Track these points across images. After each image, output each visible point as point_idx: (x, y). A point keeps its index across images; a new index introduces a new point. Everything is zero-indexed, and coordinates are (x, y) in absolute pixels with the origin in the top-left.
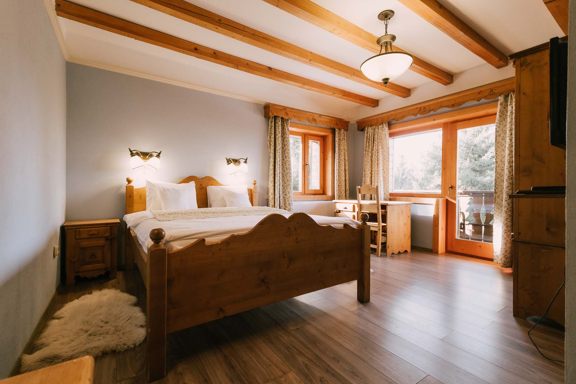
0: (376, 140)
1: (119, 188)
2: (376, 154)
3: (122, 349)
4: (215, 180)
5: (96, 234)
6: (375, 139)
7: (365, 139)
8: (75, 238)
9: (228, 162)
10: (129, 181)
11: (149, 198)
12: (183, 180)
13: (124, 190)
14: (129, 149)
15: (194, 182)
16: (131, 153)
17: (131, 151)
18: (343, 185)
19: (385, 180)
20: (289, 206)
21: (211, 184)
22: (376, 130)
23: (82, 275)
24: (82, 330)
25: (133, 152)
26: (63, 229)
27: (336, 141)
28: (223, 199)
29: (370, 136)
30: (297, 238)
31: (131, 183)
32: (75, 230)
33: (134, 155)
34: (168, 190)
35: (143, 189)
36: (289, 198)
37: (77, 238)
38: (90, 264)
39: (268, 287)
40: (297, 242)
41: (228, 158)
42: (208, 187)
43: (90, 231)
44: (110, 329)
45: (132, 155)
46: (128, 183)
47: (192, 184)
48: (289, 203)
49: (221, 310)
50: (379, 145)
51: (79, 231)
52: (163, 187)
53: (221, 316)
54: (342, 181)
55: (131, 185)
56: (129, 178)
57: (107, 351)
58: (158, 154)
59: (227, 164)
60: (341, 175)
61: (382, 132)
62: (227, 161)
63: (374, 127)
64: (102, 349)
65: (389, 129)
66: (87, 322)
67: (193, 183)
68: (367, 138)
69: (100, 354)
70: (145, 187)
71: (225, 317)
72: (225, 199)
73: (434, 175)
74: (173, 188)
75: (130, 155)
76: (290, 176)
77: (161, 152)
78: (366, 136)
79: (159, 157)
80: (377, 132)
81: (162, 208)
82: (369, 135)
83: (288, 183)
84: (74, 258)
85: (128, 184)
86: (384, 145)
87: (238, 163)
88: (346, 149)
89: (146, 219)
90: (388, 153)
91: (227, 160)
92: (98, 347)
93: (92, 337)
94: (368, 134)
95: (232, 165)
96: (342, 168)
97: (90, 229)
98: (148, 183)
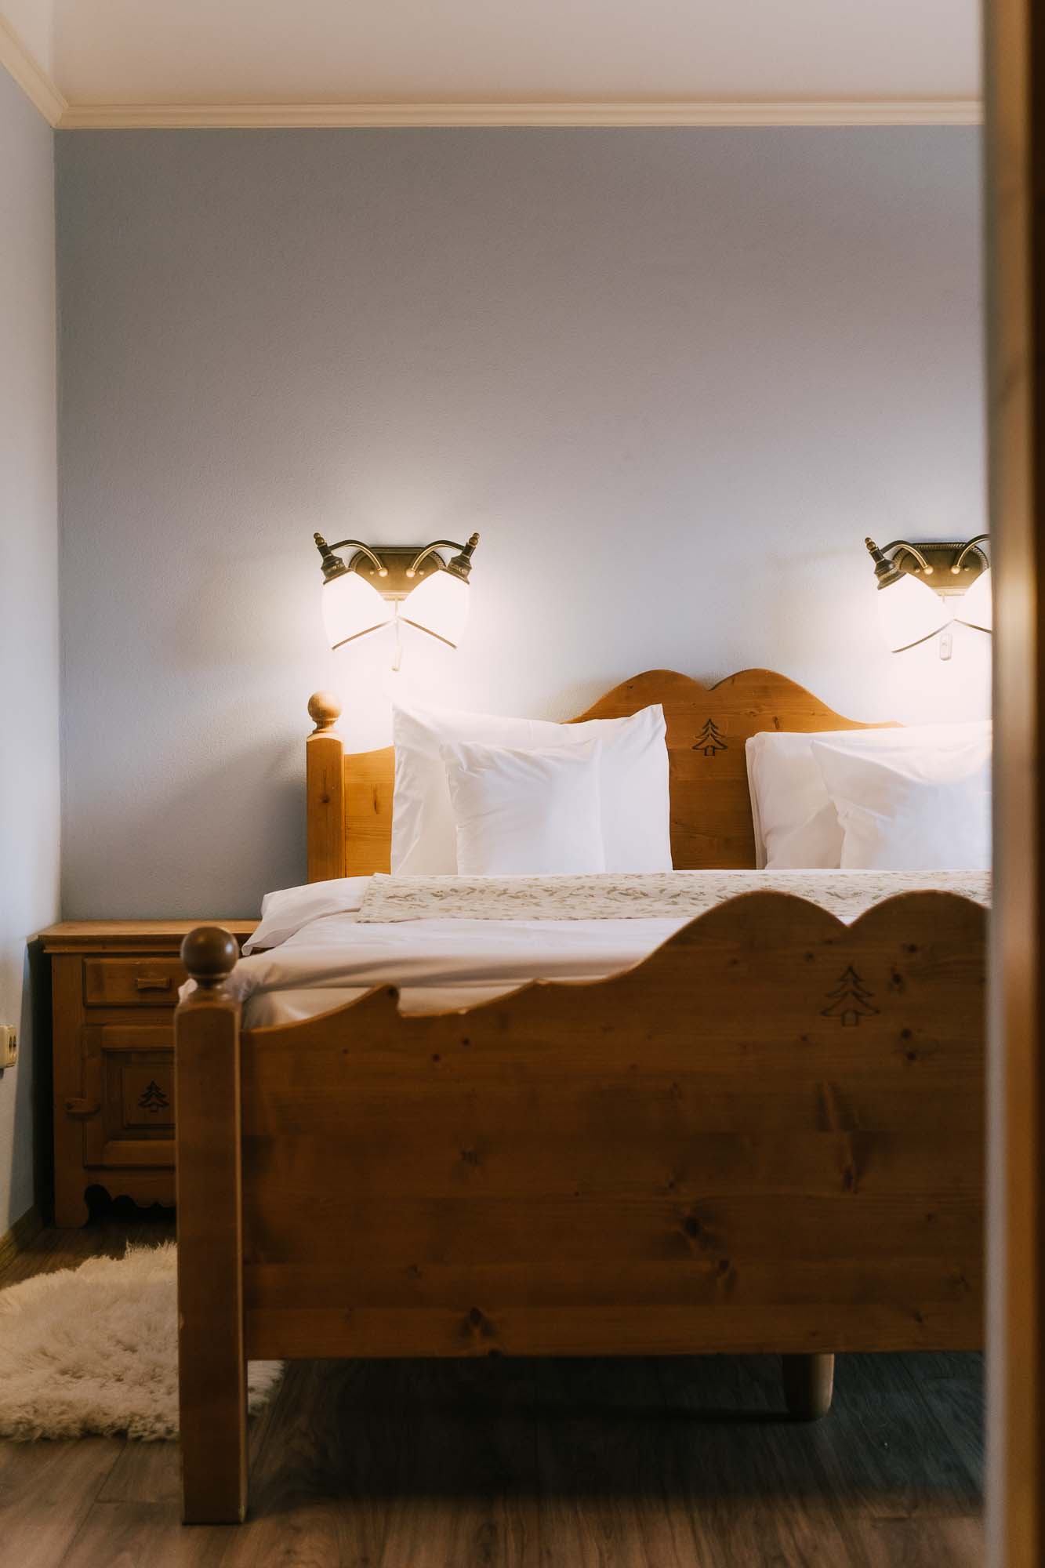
1: (282, 752)
3: (146, 1434)
4: (797, 691)
5: (164, 986)
8: (84, 998)
9: (882, 567)
10: (321, 716)
11: (406, 806)
12: (601, 702)
13: (298, 763)
14: (318, 539)
15: (658, 708)
16: (326, 560)
17: (324, 550)
21: (776, 719)
23: (116, 1185)
24: (45, 1354)
25: (335, 553)
26: (42, 953)
28: (828, 818)
30: (906, 1034)
31: (332, 722)
32: (84, 964)
33: (341, 571)
34: (491, 761)
35: (385, 758)
37: (91, 1000)
38: (146, 1138)
39: (724, 1265)
40: (911, 1056)
41: (880, 545)
42: (750, 742)
43: (140, 971)
44: (128, 1368)
45: (331, 568)
46: (315, 726)
47: (651, 721)
49: (475, 1316)
51: (98, 969)
52: (469, 744)
53: (480, 1346)
55: (329, 734)
56: (318, 700)
57: (97, 1427)
58: (458, 553)
59: (876, 581)
62: (872, 564)
64: (83, 1412)
66: (67, 1334)
67: (655, 720)
69: (75, 1430)
70: (393, 747)
71: (494, 1354)
72: (841, 820)
74: (521, 750)
75: (322, 573)
77: (474, 539)
79: (464, 571)
81: (460, 867)
84: (82, 1097)
85: (315, 732)
87: (963, 567)
89: (320, 913)
91: (876, 554)
92: (70, 1405)
93: (67, 1378)
95: (909, 584)
97: (138, 961)
98: (405, 721)
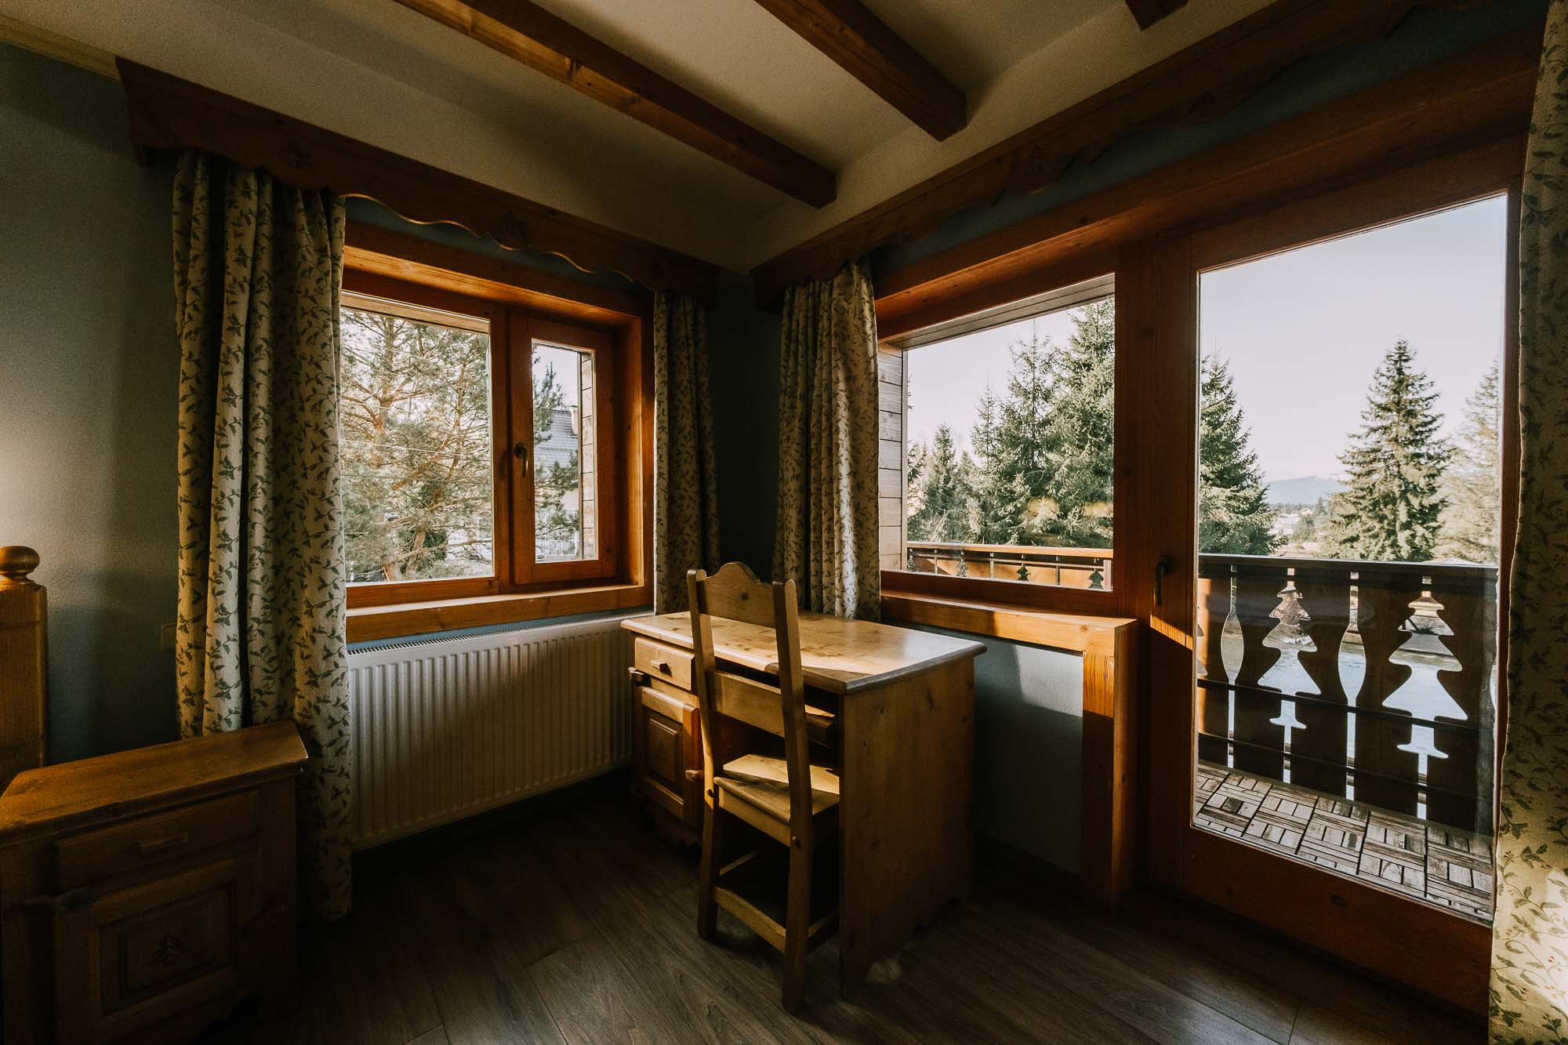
0: (822, 345)
2: (823, 403)
6: (819, 337)
7: (784, 341)
18: (690, 544)
19: (861, 518)
20: (308, 688)
22: (825, 297)
27: (657, 347)
29: (800, 327)
36: (308, 641)
48: (311, 672)
50: (834, 363)
54: (686, 525)
60: (682, 498)
61: (845, 304)
63: (817, 283)
65: (877, 293)
68: (789, 337)
73: (1014, 484)
76: (318, 512)
78: (785, 328)
80: (826, 307)
82: (798, 326)
83: (308, 553)
86: (855, 365)
88: (706, 385)
90: (872, 401)
94: (795, 317)
96: (685, 468)
